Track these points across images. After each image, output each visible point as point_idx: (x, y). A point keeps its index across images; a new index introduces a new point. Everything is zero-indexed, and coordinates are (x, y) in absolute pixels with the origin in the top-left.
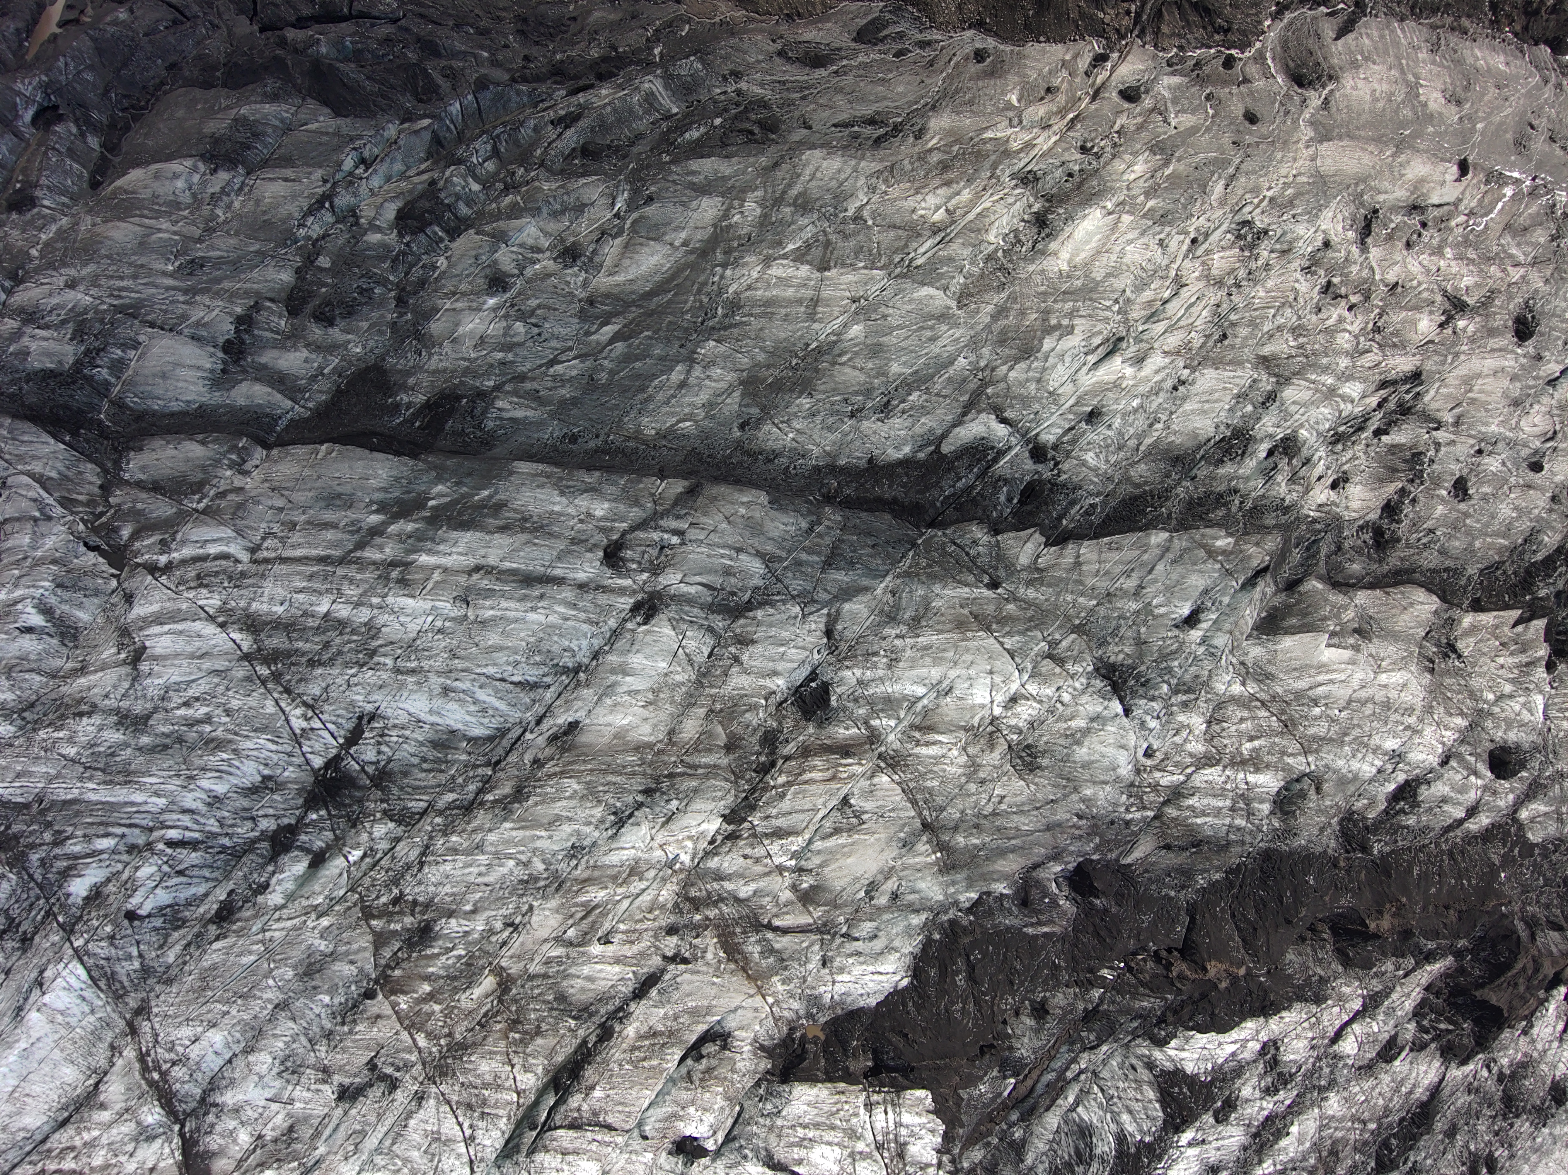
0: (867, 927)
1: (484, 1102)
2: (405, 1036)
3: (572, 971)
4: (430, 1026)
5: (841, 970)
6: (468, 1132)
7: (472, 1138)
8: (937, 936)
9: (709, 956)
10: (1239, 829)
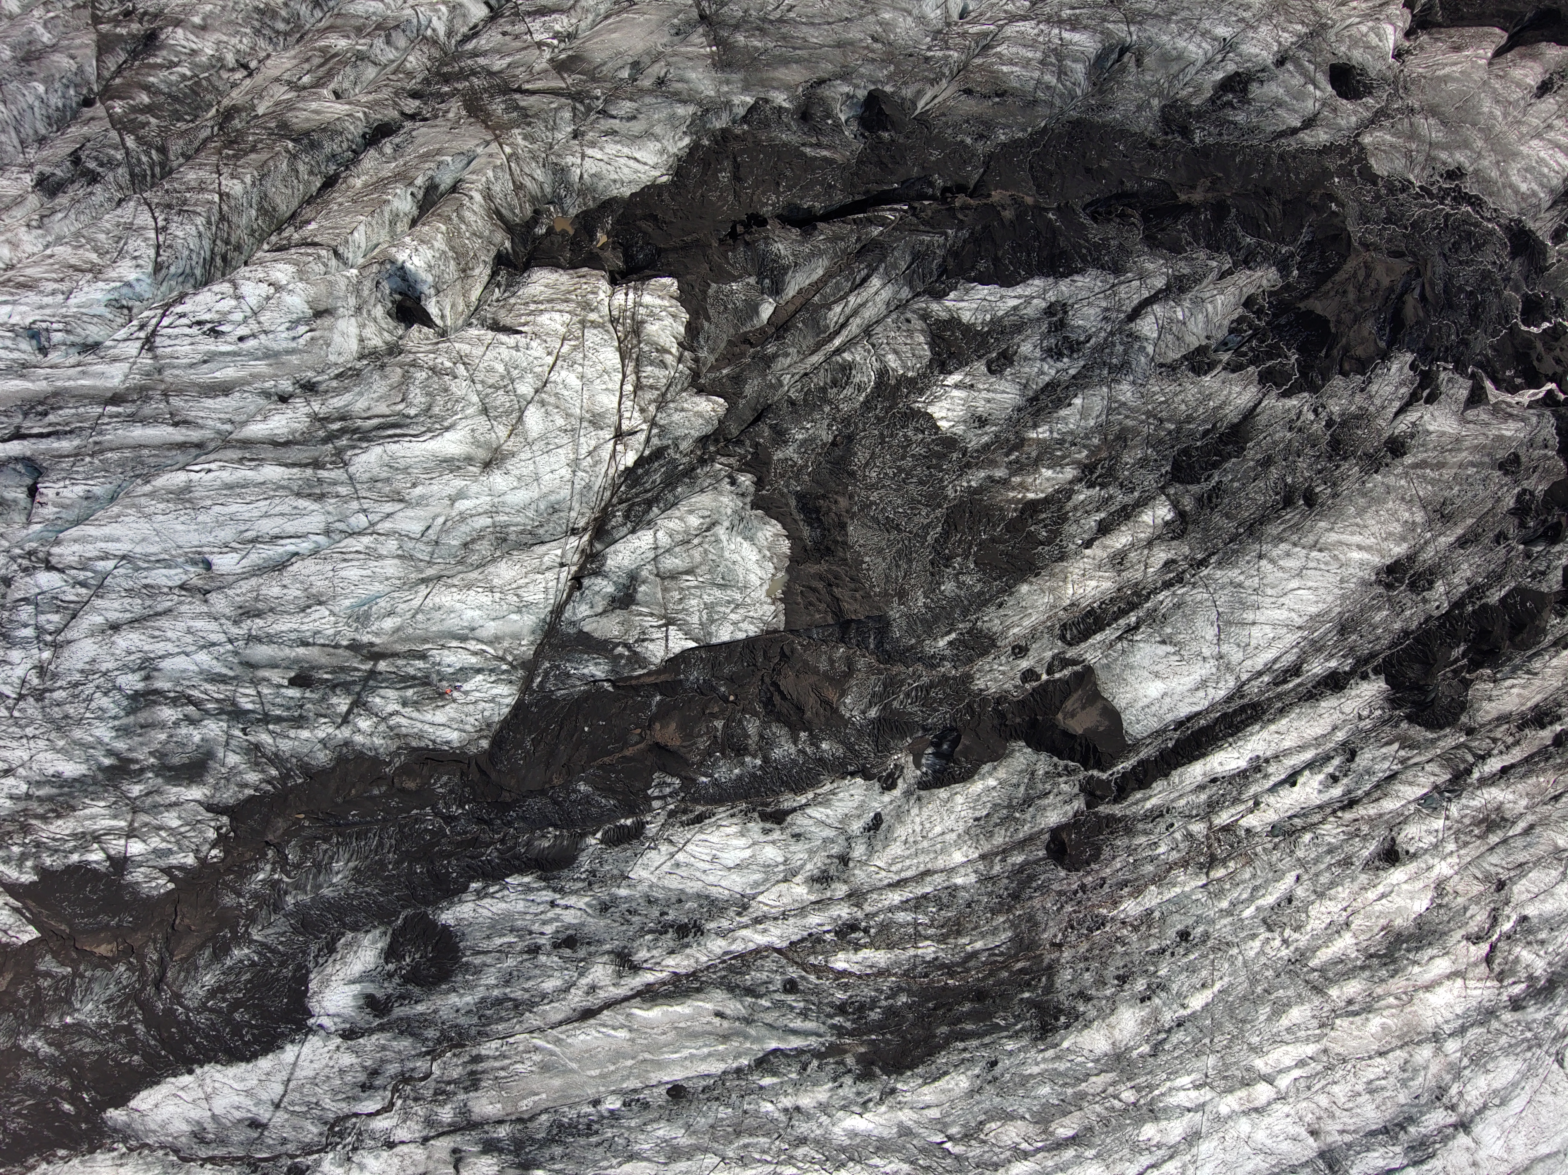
0: (627, 107)
1: (185, 202)
2: (114, 134)
3: (300, 105)
4: (142, 132)
5: (593, 144)
6: (161, 223)
7: (164, 229)
8: (706, 142)
9: (451, 115)
10: (1048, 87)
